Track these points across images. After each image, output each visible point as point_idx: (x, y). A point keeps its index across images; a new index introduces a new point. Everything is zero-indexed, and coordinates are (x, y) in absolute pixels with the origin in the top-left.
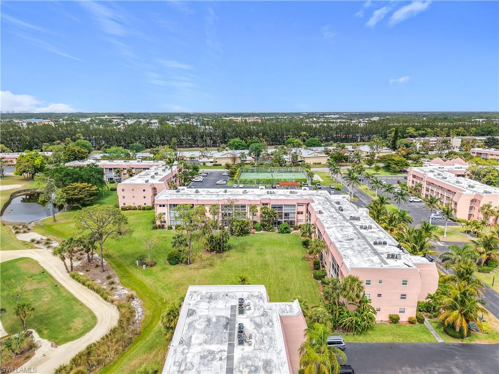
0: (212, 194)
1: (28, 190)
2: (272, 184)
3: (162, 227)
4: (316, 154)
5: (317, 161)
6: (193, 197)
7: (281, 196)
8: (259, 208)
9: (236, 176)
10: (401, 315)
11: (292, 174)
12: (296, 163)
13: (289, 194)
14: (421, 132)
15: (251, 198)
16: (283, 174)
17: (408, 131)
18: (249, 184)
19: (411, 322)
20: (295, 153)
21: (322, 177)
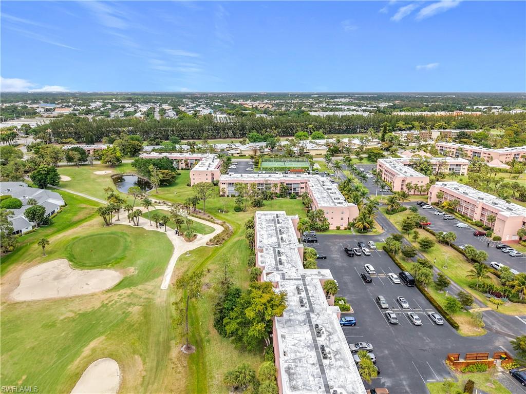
0: (251, 177)
1: (118, 174)
2: (285, 171)
3: (223, 196)
4: (318, 147)
5: (319, 152)
6: (240, 178)
7: (291, 178)
8: (279, 185)
9: (259, 165)
10: (341, 227)
11: (299, 163)
12: (303, 154)
13: (296, 177)
14: (408, 126)
15: (274, 179)
16: (293, 163)
17: (398, 125)
18: (268, 170)
19: (345, 229)
20: (302, 146)
21: (320, 166)
